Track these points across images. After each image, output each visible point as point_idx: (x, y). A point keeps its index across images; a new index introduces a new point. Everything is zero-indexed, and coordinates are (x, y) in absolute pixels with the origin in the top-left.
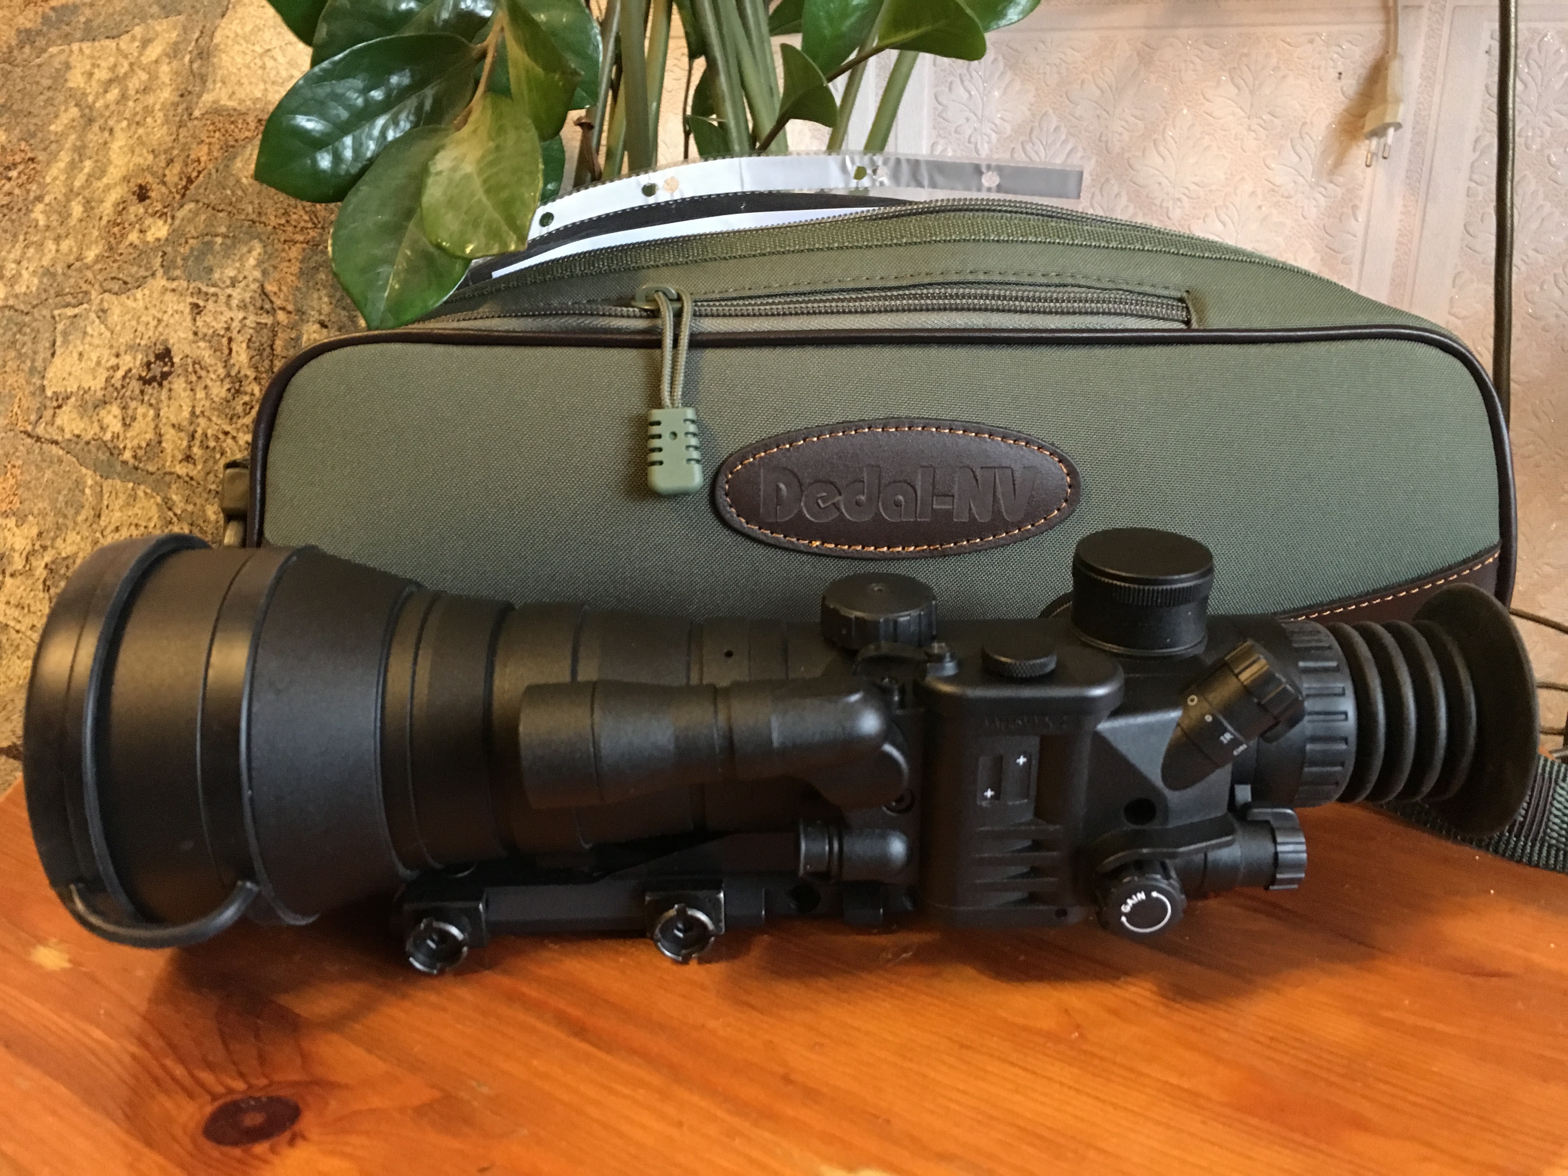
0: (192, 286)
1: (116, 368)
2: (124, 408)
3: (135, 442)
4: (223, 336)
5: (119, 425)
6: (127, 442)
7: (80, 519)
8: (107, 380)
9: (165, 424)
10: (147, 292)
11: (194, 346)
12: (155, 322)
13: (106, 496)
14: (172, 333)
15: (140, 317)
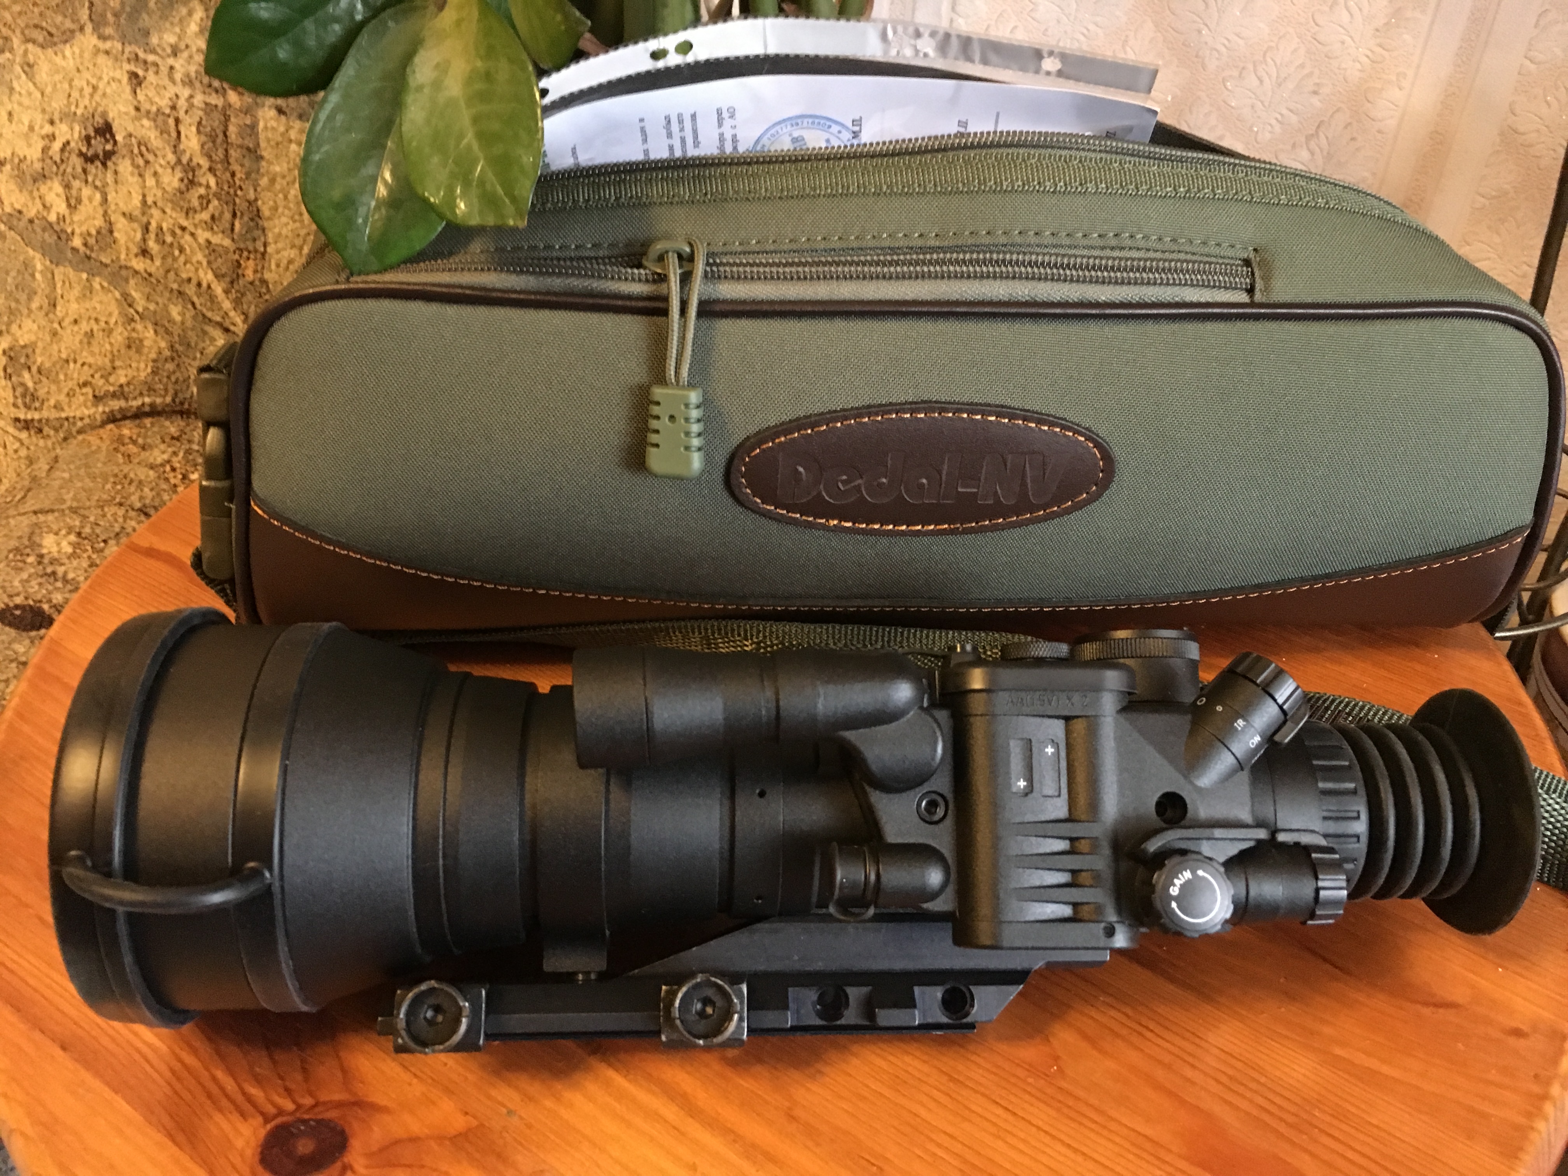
0: (128, 49)
1: (52, 137)
2: (67, 186)
3: (84, 229)
4: (169, 116)
5: (64, 205)
6: (75, 226)
7: (34, 305)
8: (45, 150)
9: (114, 212)
10: (77, 50)
11: (137, 123)
12: (90, 90)
13: (59, 285)
14: (111, 105)
15: (72, 80)
